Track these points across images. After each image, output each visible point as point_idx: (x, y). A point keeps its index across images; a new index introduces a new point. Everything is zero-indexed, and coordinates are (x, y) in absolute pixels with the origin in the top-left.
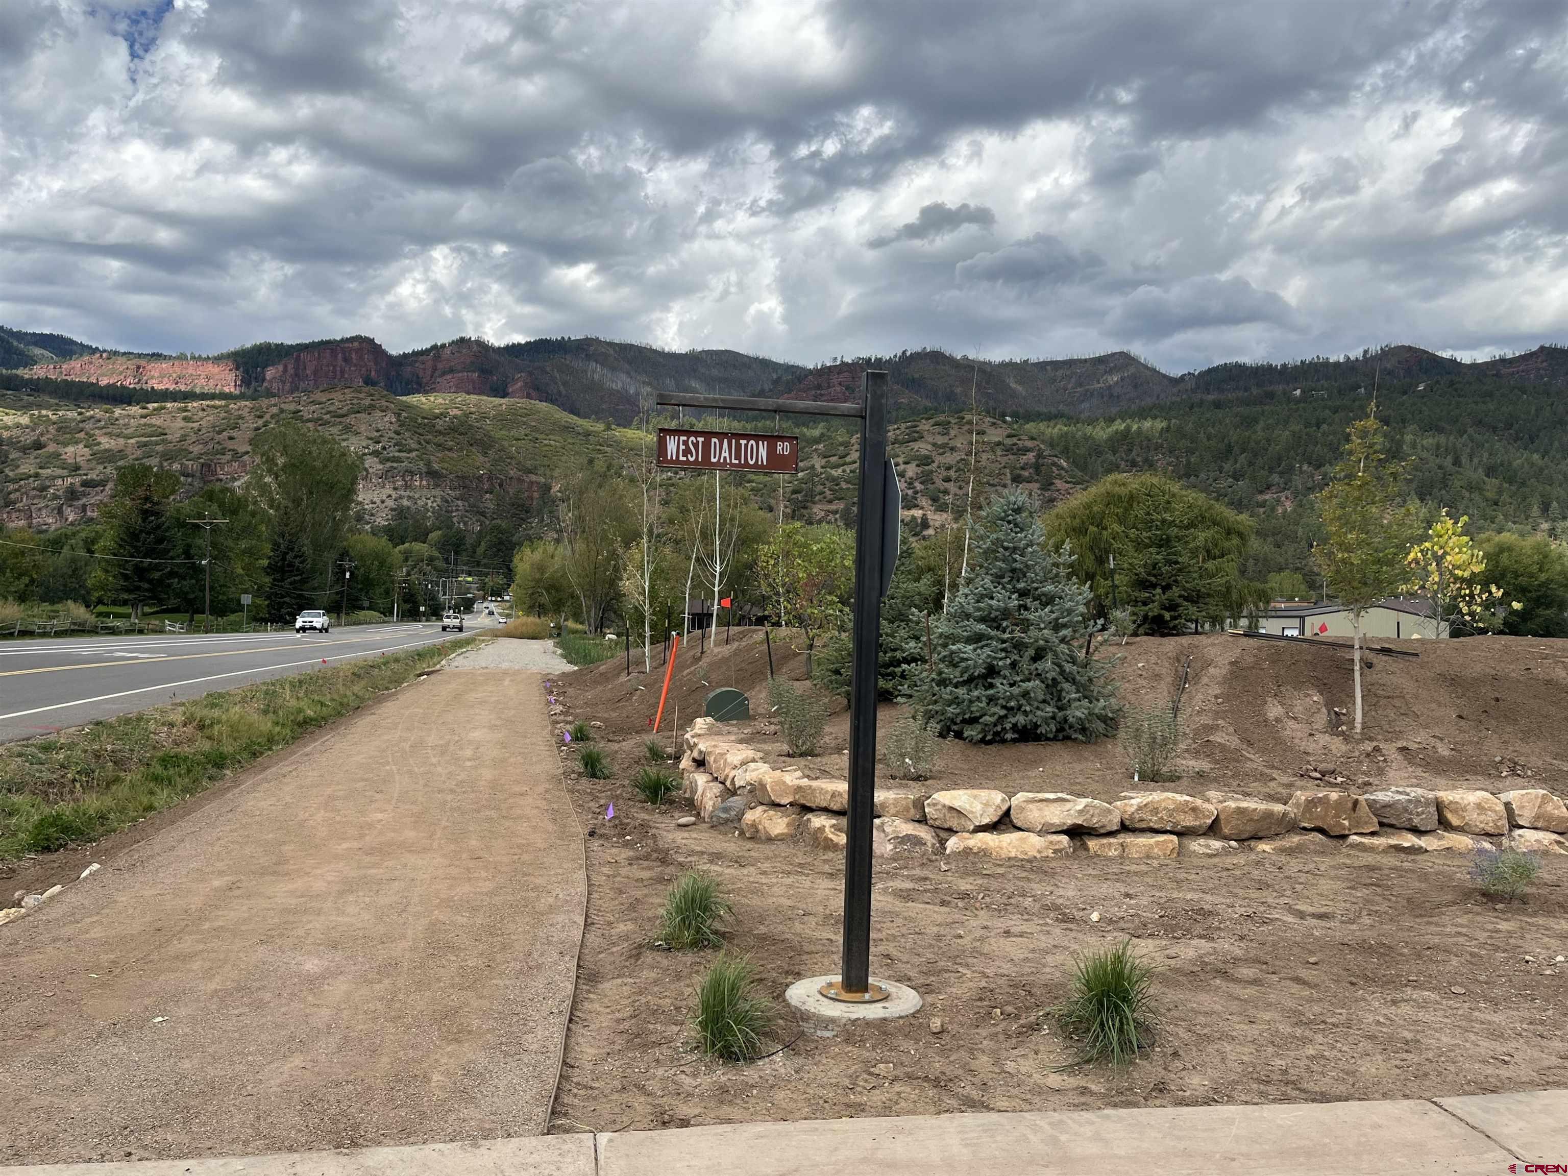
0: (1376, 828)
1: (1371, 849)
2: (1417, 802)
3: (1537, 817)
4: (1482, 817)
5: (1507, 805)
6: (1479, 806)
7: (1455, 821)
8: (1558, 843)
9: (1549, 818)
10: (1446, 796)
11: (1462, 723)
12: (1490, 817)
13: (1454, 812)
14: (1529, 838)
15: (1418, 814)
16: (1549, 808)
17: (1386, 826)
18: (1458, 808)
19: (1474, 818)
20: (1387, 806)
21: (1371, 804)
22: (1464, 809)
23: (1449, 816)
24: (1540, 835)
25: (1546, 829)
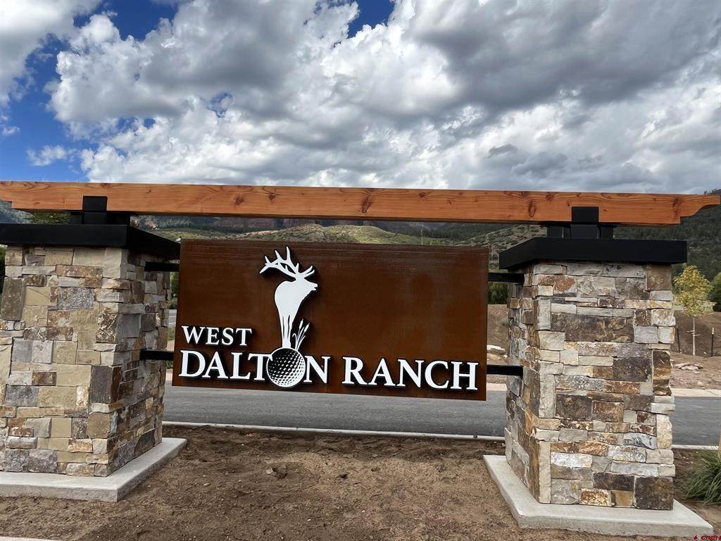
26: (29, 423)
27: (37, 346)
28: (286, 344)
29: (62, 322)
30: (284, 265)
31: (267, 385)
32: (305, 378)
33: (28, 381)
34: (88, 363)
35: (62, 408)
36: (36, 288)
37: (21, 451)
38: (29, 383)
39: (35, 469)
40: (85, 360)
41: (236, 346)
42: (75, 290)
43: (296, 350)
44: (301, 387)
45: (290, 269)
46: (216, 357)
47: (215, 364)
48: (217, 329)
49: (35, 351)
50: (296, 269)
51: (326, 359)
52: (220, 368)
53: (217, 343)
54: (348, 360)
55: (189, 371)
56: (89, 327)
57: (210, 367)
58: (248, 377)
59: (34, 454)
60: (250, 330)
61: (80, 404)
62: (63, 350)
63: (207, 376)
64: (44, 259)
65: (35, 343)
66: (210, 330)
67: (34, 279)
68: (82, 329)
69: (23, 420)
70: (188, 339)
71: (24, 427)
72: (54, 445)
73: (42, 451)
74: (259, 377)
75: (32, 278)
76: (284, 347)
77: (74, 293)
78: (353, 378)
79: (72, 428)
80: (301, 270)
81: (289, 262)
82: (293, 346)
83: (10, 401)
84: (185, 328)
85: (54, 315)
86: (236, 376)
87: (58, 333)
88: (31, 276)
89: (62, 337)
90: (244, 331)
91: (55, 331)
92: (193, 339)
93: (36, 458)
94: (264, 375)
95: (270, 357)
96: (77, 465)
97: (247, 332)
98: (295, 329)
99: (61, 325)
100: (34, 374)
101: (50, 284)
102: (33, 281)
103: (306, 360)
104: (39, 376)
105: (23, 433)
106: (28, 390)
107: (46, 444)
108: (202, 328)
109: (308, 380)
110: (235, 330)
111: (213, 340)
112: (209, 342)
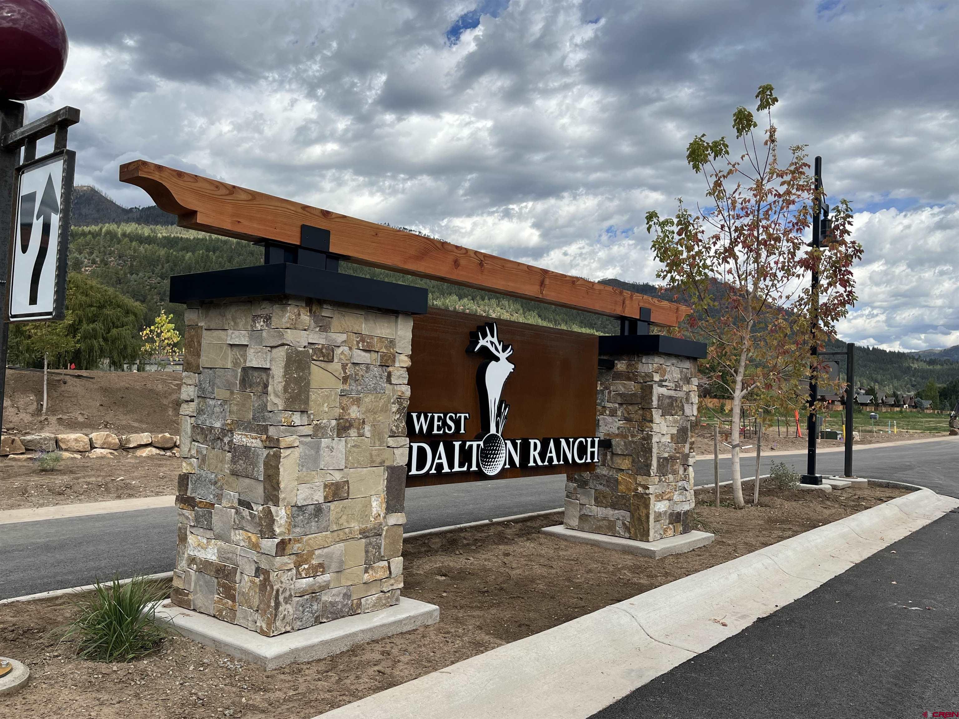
0: (24, 451)
1: (19, 460)
2: (45, 439)
3: (104, 443)
4: (77, 445)
5: (91, 440)
6: (76, 440)
7: (63, 446)
8: (111, 453)
9: (110, 443)
10: (60, 436)
11: (101, 408)
12: (82, 444)
13: (64, 442)
14: (98, 452)
15: (45, 444)
16: (110, 439)
17: (28, 450)
18: (65, 441)
19: (73, 445)
20: (29, 441)
21: (22, 441)
22: (68, 441)
23: (61, 444)
24: (102, 450)
25: (109, 448)
26: (320, 556)
27: (328, 447)
28: (493, 430)
29: (354, 413)
30: (492, 343)
31: (480, 476)
32: (505, 464)
33: (319, 497)
34: (382, 464)
35: (357, 528)
36: (323, 365)
37: (313, 597)
38: (321, 500)
39: (327, 618)
40: (378, 460)
41: (457, 435)
42: (368, 366)
43: (499, 435)
44: (503, 474)
45: (497, 349)
46: (441, 448)
47: (440, 458)
48: (442, 415)
49: (324, 453)
50: (500, 348)
51: (519, 442)
52: (444, 461)
53: (441, 432)
54: (532, 442)
55: (418, 469)
56: (381, 418)
57: (437, 461)
58: (465, 469)
59: (326, 598)
60: (467, 415)
61: (375, 518)
62: (355, 449)
63: (433, 471)
64: (330, 323)
65: (325, 442)
66: (436, 415)
67: (324, 351)
68: (374, 419)
69: (311, 553)
70: (417, 428)
71: (314, 562)
72: (347, 579)
73: (335, 591)
74: (474, 468)
75: (322, 349)
76: (491, 433)
77: (367, 372)
78: (535, 461)
79: (367, 552)
80: (504, 350)
81: (495, 340)
82: (497, 432)
83: (298, 530)
84: (414, 415)
85: (345, 402)
86: (456, 469)
87: (351, 426)
88: (320, 347)
89: (353, 432)
90: (463, 415)
91: (348, 424)
92: (421, 428)
93: (331, 602)
94: (478, 465)
95: (481, 443)
96: (374, 598)
97: (465, 417)
98: (499, 414)
99: (353, 415)
100: (326, 486)
101: (340, 359)
102: (322, 353)
103: (506, 444)
104: (333, 488)
105: (316, 570)
106: (318, 510)
107: (339, 580)
108: (430, 415)
109: (507, 466)
110: (456, 416)
111: (439, 429)
112: (435, 432)
